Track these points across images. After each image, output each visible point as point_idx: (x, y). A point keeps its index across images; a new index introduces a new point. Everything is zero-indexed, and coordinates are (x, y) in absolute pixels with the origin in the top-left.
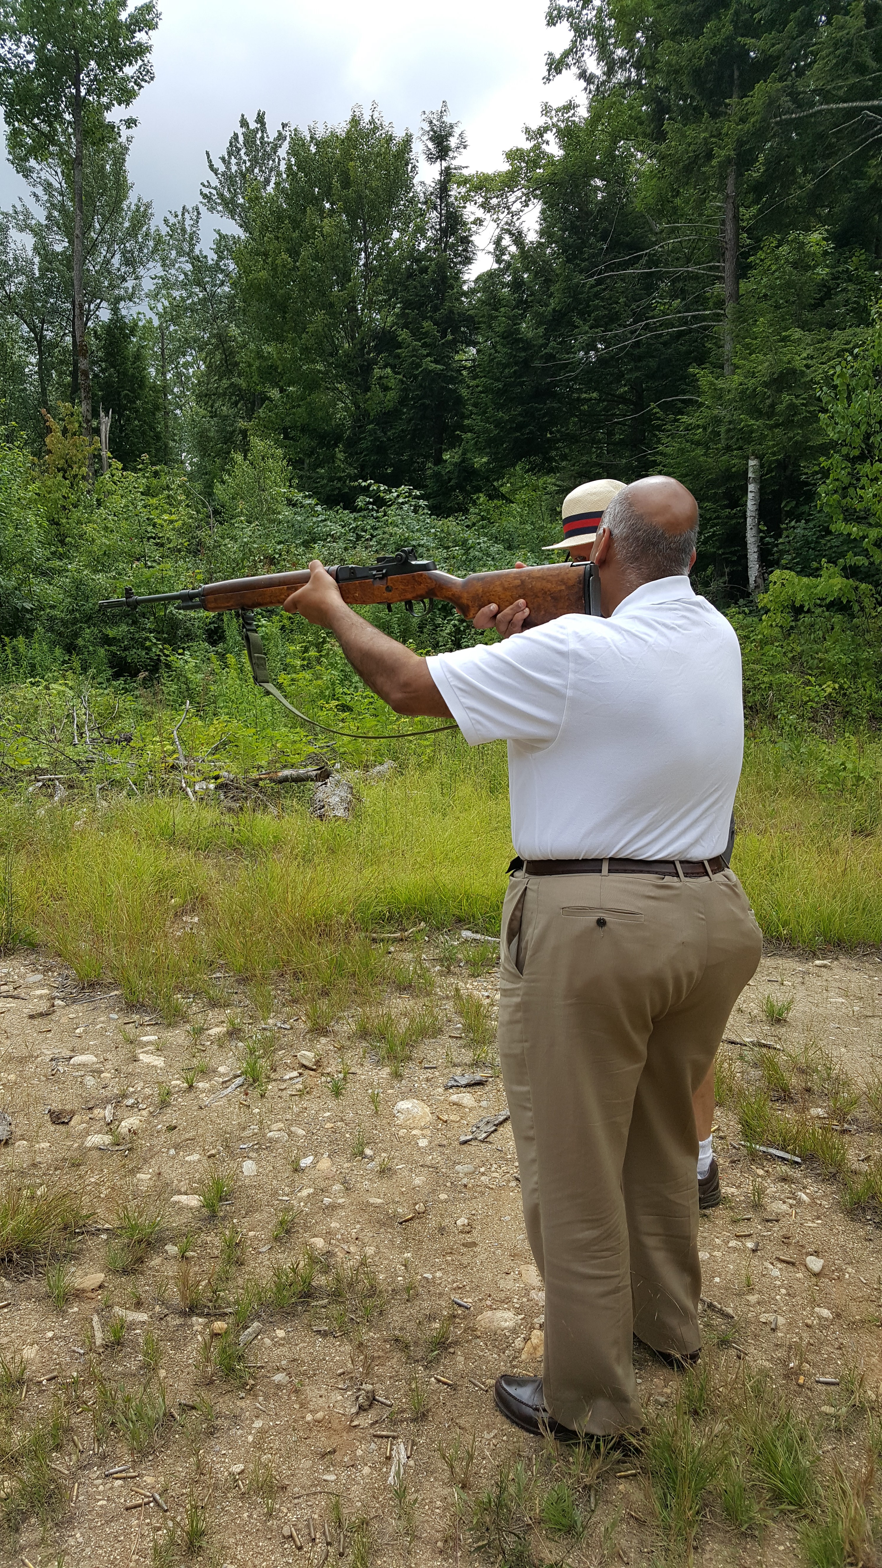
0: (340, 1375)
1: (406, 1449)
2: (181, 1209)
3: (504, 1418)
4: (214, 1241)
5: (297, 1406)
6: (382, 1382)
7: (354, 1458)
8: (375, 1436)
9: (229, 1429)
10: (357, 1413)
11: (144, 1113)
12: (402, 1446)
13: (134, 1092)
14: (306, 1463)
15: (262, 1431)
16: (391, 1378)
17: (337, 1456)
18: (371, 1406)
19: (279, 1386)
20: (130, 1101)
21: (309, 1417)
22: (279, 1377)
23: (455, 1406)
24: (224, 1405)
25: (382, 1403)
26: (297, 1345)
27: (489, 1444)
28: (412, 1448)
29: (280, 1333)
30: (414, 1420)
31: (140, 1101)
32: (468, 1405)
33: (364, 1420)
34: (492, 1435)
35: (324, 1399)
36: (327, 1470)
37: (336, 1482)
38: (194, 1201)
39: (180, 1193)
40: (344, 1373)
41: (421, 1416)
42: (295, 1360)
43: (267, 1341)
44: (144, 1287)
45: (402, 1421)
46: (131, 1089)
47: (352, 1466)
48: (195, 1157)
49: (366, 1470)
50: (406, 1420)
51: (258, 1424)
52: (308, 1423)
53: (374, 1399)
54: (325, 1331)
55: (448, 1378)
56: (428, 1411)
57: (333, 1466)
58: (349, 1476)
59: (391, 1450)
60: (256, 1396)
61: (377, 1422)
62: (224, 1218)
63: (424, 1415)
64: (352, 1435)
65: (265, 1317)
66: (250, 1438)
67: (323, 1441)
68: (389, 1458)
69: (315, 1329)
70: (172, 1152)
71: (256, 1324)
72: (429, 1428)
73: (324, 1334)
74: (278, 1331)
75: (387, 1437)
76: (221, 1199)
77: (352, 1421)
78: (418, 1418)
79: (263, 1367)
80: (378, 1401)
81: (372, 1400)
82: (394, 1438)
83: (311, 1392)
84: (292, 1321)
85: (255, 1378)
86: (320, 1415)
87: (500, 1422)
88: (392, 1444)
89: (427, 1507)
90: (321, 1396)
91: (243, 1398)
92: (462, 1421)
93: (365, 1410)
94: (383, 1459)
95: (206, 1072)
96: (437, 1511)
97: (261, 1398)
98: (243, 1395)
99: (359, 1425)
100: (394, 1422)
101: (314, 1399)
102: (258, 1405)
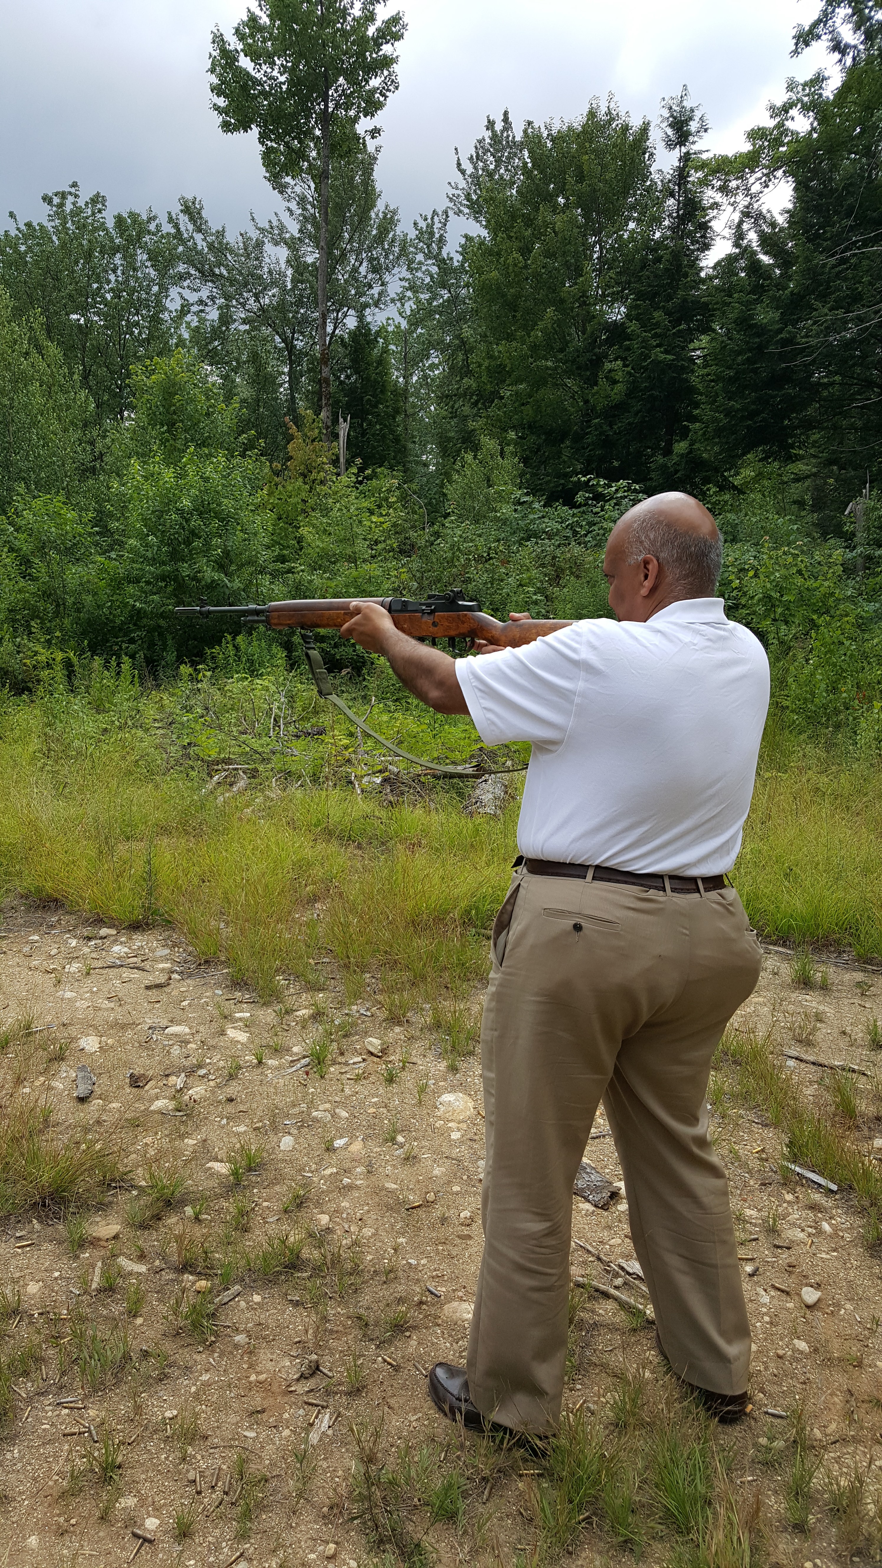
0: (296, 1343)
1: (331, 1419)
2: (212, 1174)
3: (433, 1404)
4: (229, 1206)
5: (245, 1366)
6: (332, 1354)
7: (280, 1419)
8: (306, 1403)
9: (178, 1378)
10: (298, 1380)
11: (212, 1083)
12: (327, 1416)
13: (210, 1064)
14: (233, 1418)
15: (207, 1384)
16: (341, 1352)
17: (265, 1416)
18: (312, 1375)
19: (236, 1346)
20: (202, 1072)
21: (253, 1378)
22: (240, 1338)
23: (392, 1386)
24: (184, 1356)
25: (324, 1374)
26: (268, 1311)
27: (410, 1426)
28: (336, 1419)
29: (257, 1298)
30: (349, 1394)
31: (212, 1072)
32: (403, 1387)
33: (302, 1388)
34: (416, 1417)
35: (273, 1363)
36: (250, 1428)
37: (254, 1439)
38: (222, 1168)
39: (216, 1159)
40: (299, 1342)
41: (356, 1391)
42: (260, 1324)
43: (243, 1304)
44: (151, 1241)
45: (337, 1393)
46: (208, 1061)
47: (275, 1427)
48: (242, 1129)
49: (286, 1432)
50: (341, 1392)
51: (205, 1377)
52: (250, 1383)
53: (318, 1368)
54: (297, 1301)
55: (395, 1360)
56: (364, 1387)
57: (258, 1424)
58: (268, 1436)
59: (316, 1417)
60: (213, 1352)
61: (312, 1390)
62: (245, 1187)
63: (358, 1390)
64: (286, 1399)
65: (248, 1282)
66: (193, 1389)
67: (257, 1400)
68: (312, 1425)
69: (289, 1298)
70: (224, 1121)
71: (237, 1287)
72: (359, 1403)
73: (296, 1304)
74: (255, 1296)
75: (317, 1406)
76: (250, 1169)
77: (289, 1386)
78: (351, 1392)
79: (229, 1327)
80: (321, 1372)
81: (315, 1369)
82: (323, 1407)
83: (264, 1355)
84: (271, 1288)
85: (217, 1336)
86: (262, 1377)
87: (428, 1406)
88: (319, 1413)
89: (329, 1475)
90: (271, 1360)
91: (200, 1352)
92: (392, 1401)
93: (306, 1378)
94: (305, 1425)
95: (277, 1051)
96: (337, 1479)
97: (216, 1355)
98: (201, 1349)
99: (295, 1391)
100: (328, 1393)
101: (264, 1362)
102: (211, 1360)
